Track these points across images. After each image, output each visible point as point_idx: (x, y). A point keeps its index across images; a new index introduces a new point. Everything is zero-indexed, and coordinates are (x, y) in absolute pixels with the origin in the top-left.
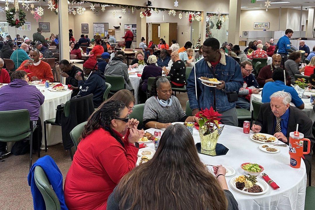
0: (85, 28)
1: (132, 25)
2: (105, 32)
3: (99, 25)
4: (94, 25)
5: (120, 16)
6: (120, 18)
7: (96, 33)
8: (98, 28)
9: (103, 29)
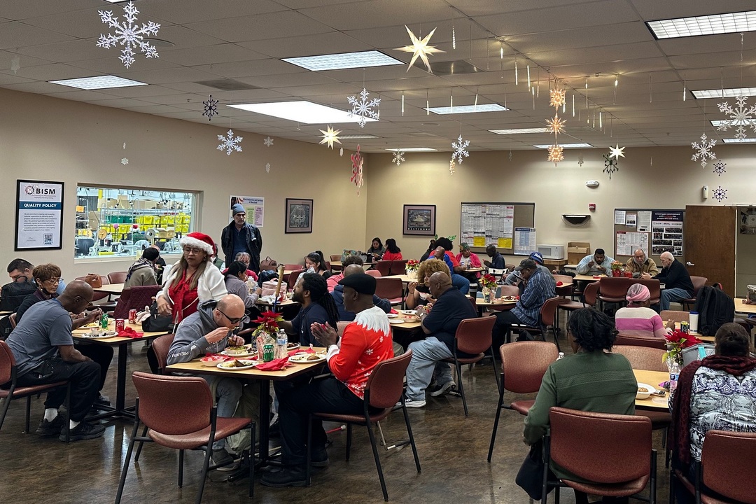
0: (420, 219)
1: (654, 212)
2: (518, 234)
3: (488, 209)
4: (465, 208)
5: (592, 182)
6: (594, 187)
7: (472, 235)
8: (482, 221)
9: (509, 224)
